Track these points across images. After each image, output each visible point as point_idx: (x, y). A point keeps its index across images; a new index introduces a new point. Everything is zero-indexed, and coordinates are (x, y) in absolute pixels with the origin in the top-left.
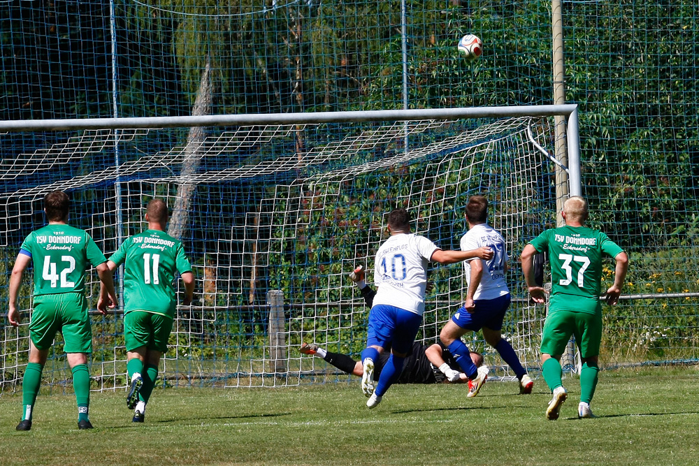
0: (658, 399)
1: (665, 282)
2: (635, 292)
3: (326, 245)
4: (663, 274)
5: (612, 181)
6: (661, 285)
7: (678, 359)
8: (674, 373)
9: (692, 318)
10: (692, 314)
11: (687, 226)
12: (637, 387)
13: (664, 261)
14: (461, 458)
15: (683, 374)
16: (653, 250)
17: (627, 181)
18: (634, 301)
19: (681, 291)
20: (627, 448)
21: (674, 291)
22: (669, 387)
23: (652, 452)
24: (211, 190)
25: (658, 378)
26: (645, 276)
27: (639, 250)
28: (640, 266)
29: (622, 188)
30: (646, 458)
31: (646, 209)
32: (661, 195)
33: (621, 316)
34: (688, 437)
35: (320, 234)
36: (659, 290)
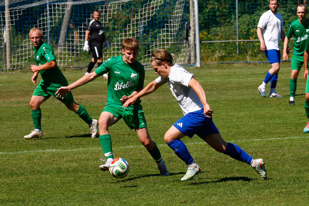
0: (223, 75)
1: (224, 37)
2: (214, 40)
3: (115, 24)
4: (223, 34)
5: (207, 4)
6: (222, 38)
7: (228, 62)
8: (228, 66)
9: (232, 48)
10: (232, 47)
11: (231, 19)
12: (216, 71)
13: (223, 30)
14: (161, 94)
15: (230, 67)
16: (220, 27)
17: (212, 4)
18: (213, 43)
19: (229, 40)
20: (215, 90)
21: (227, 40)
22: (227, 71)
23: (222, 92)
24: (79, 6)
25: (223, 68)
26: (217, 35)
27: (215, 27)
28: (216, 32)
29: (210, 7)
30: (221, 94)
31: (218, 14)
32: (223, 9)
33: (210, 48)
34: (234, 87)
35: (113, 21)
36: (222, 39)
